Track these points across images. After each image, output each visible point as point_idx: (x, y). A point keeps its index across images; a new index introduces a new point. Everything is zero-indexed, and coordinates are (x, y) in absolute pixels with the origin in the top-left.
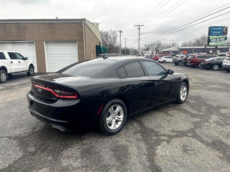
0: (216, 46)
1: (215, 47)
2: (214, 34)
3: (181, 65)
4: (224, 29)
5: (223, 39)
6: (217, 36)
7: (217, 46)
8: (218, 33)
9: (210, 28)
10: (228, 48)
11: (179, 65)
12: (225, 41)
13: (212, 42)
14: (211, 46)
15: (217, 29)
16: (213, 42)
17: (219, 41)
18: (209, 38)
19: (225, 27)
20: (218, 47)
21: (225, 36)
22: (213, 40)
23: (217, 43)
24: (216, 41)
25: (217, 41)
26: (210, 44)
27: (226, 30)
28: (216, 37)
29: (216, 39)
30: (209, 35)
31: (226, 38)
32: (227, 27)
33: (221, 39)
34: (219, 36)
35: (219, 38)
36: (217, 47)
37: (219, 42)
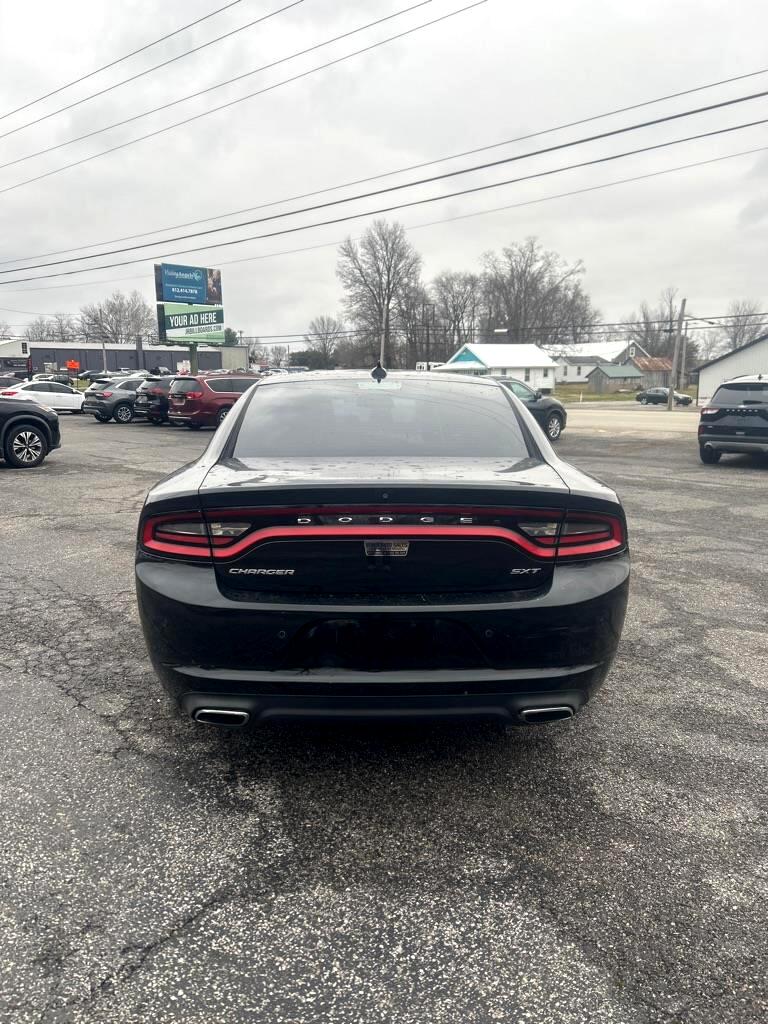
0: (190, 346)
1: (187, 349)
2: (178, 294)
3: (128, 422)
4: (210, 281)
5: (212, 317)
6: (190, 304)
7: (196, 344)
8: (193, 295)
9: (158, 269)
10: (220, 353)
11: (119, 422)
12: (220, 328)
13: (175, 327)
14: (172, 343)
15: (186, 276)
16: (179, 327)
17: (199, 324)
18: (161, 309)
19: (211, 271)
20: (199, 349)
21: (216, 307)
22: (178, 321)
23: (192, 331)
24: (189, 326)
25: (192, 325)
26: (170, 334)
27: (217, 283)
28: (184, 307)
29: (188, 315)
30: (160, 298)
31: (220, 316)
32: (219, 273)
33: (203, 319)
34: (197, 307)
35: (199, 314)
36: (193, 347)
37: (199, 330)
